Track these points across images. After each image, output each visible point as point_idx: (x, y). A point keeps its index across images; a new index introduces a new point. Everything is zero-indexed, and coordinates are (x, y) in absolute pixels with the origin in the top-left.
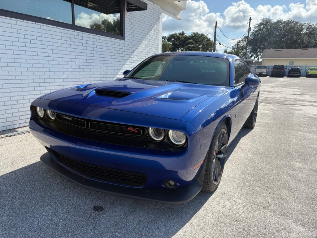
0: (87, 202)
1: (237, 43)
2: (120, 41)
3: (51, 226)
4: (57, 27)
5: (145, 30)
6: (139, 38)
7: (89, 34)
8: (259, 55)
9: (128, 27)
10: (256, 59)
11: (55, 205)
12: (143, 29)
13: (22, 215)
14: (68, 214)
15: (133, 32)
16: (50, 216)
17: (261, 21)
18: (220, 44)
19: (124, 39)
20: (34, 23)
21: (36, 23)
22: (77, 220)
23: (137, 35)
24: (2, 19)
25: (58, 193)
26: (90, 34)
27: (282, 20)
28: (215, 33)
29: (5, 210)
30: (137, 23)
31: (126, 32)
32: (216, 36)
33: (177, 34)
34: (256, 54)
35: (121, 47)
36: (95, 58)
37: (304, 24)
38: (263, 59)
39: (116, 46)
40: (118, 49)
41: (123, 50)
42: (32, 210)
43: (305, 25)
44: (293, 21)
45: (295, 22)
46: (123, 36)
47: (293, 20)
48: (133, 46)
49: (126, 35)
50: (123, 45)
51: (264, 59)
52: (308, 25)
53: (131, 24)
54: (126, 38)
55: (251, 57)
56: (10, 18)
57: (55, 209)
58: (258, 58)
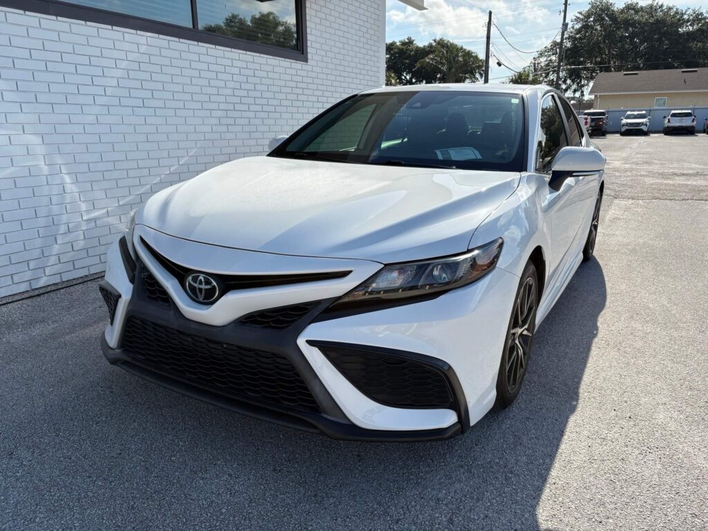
0: (297, 456)
1: (534, 62)
2: (298, 65)
3: (231, 518)
4: (161, 36)
5: (350, 36)
6: (338, 56)
7: (230, 49)
8: (583, 86)
9: (314, 32)
10: (578, 94)
11: (226, 465)
12: (346, 35)
13: (155, 493)
14: (262, 487)
15: (324, 42)
16: (223, 492)
17: (590, 6)
18: (499, 64)
19: (306, 60)
20: (110, 27)
21: (114, 27)
22: (290, 502)
23: (334, 49)
24: (37, 19)
25: (223, 435)
26: (233, 50)
27: (637, 3)
28: (488, 37)
29: (111, 482)
30: (333, 19)
31: (309, 44)
32: (491, 46)
33: (398, 44)
34: (578, 83)
35: (299, 79)
36: (246, 107)
37: (686, 11)
38: (596, 96)
39: (289, 78)
40: (293, 84)
41: (304, 85)
42: (175, 481)
43: (688, 13)
44: (662, 6)
45: (664, 8)
46: (303, 53)
47: (660, 4)
48: (324, 77)
49: (309, 50)
50: (304, 73)
51: (598, 94)
52: (694, 13)
53: (320, 24)
54: (309, 56)
55: (566, 90)
56: (54, 18)
57: (230, 475)
58: (582, 92)
